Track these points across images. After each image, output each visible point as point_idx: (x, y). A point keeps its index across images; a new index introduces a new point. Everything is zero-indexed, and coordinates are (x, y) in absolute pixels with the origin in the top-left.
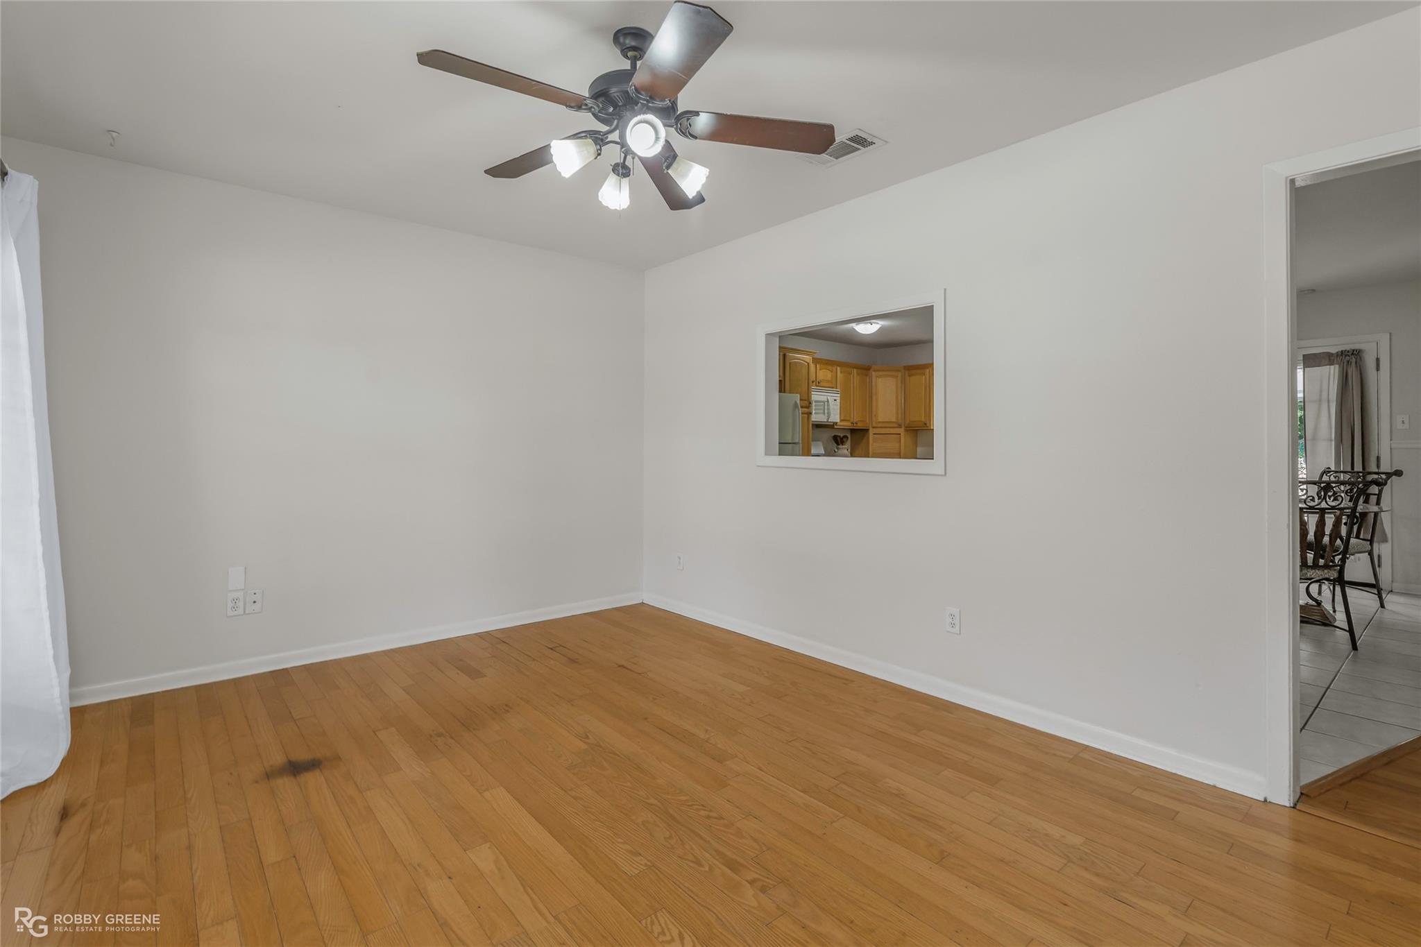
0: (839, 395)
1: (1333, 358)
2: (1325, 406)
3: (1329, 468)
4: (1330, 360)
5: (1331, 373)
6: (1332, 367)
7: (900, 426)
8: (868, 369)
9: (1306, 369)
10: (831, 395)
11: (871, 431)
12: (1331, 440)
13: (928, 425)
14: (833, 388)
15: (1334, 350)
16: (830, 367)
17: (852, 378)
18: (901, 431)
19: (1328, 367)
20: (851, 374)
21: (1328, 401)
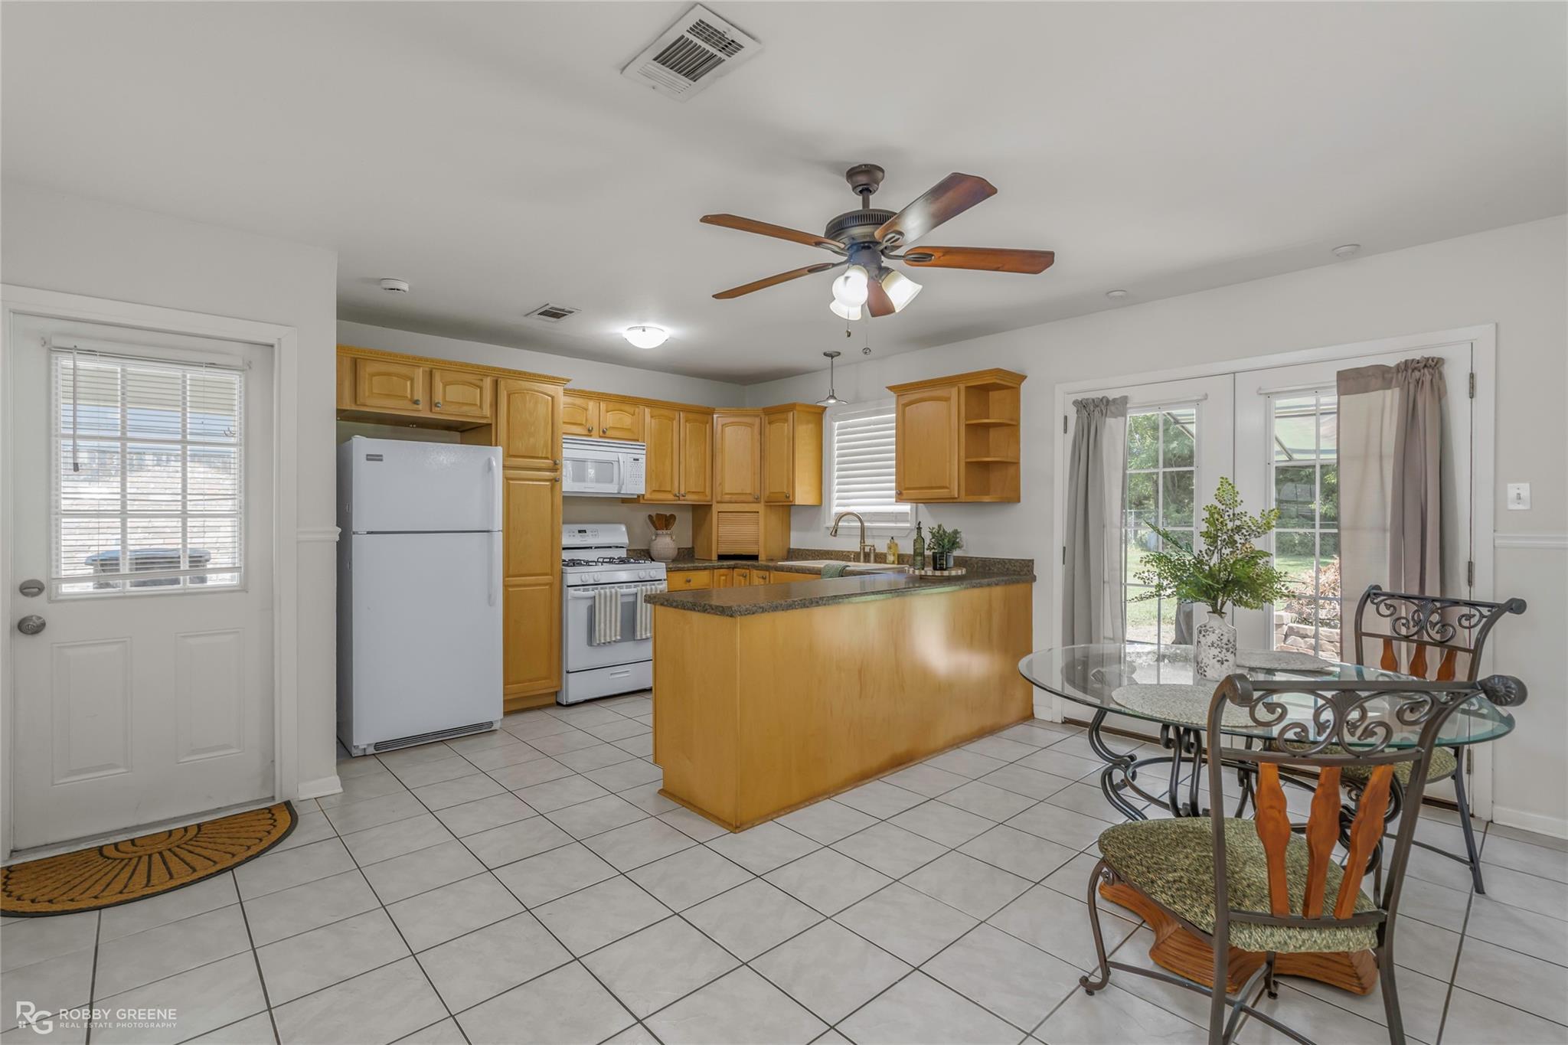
0: (644, 452)
1: (1390, 375)
2: (1374, 465)
3: (1378, 587)
4: (1383, 378)
5: (1388, 401)
6: (1389, 392)
7: (757, 500)
8: (708, 412)
9: (1341, 397)
10: (625, 450)
11: (716, 508)
12: (1384, 530)
13: (791, 499)
14: (638, 441)
15: (1391, 362)
16: (627, 408)
17: (676, 429)
18: (760, 507)
19: (1381, 392)
20: (674, 419)
21: (1381, 457)
